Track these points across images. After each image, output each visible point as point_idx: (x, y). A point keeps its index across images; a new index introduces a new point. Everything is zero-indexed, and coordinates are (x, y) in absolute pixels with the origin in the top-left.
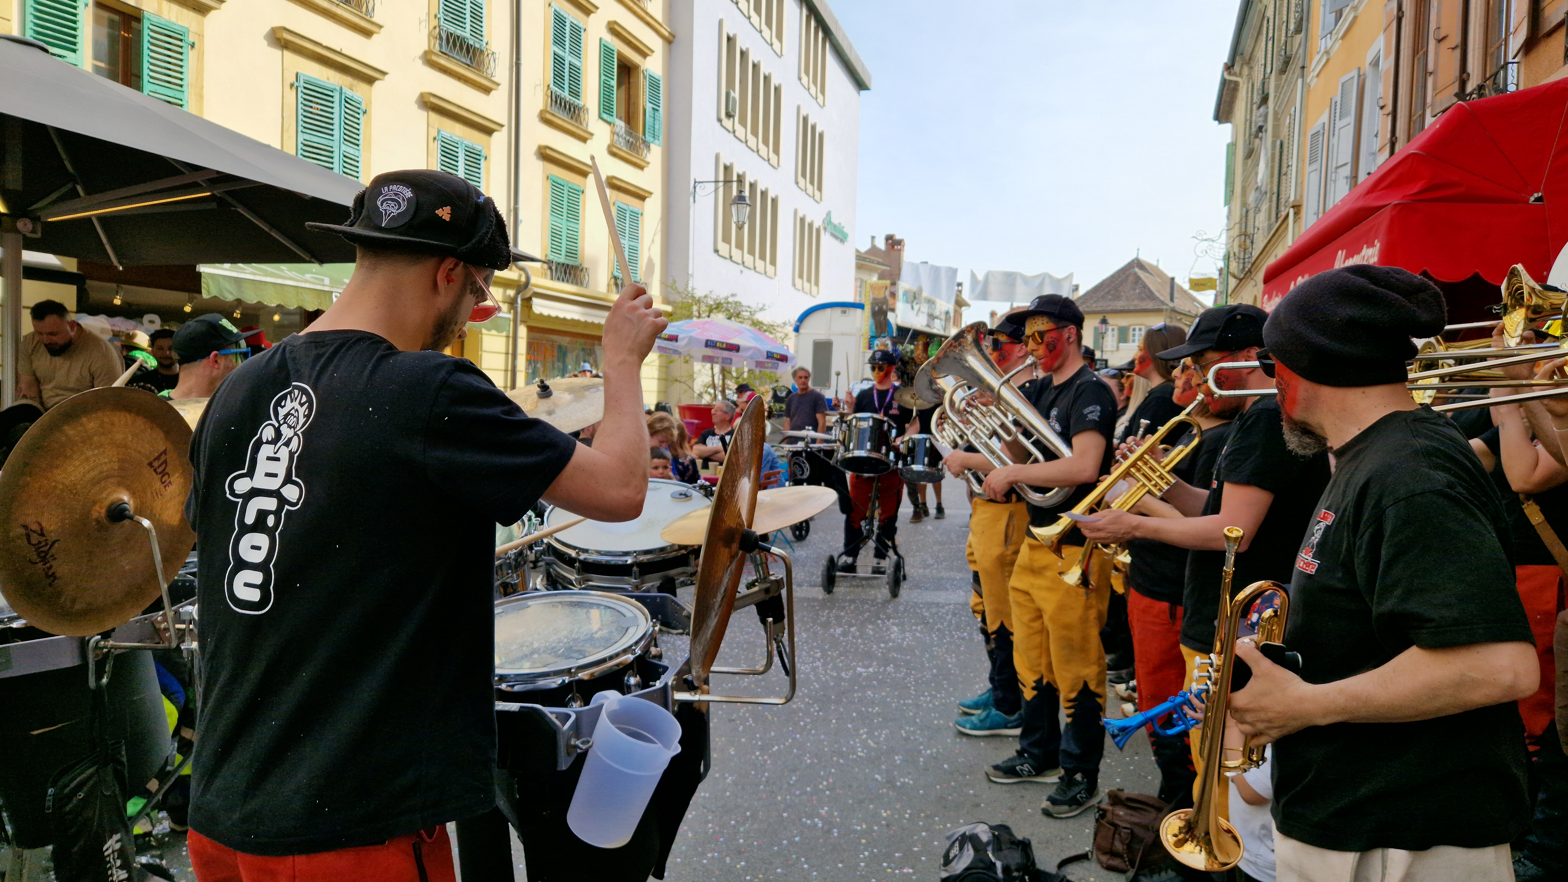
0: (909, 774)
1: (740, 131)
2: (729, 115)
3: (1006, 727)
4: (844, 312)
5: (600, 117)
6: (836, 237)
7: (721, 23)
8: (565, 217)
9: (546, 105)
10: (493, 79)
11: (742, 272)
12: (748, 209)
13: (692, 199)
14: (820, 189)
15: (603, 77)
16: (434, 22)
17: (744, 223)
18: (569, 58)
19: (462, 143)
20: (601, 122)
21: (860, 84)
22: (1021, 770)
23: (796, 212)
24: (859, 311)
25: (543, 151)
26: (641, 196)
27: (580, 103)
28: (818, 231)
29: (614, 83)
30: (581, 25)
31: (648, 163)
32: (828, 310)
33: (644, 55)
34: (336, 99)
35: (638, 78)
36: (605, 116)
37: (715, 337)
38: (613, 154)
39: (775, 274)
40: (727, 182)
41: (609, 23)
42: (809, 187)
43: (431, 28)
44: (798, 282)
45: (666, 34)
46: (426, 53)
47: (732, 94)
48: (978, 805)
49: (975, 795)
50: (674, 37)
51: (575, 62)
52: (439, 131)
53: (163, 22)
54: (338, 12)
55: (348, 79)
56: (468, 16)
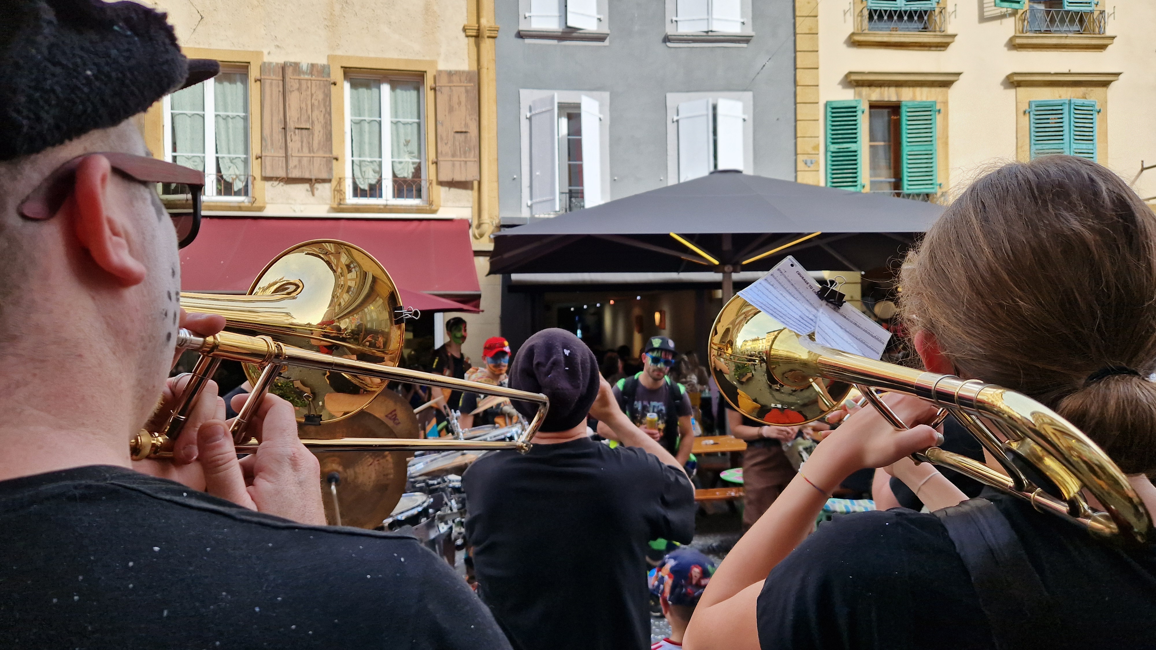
34: (1065, 110)
53: (916, 103)
54: (1068, 41)
55: (1081, 90)
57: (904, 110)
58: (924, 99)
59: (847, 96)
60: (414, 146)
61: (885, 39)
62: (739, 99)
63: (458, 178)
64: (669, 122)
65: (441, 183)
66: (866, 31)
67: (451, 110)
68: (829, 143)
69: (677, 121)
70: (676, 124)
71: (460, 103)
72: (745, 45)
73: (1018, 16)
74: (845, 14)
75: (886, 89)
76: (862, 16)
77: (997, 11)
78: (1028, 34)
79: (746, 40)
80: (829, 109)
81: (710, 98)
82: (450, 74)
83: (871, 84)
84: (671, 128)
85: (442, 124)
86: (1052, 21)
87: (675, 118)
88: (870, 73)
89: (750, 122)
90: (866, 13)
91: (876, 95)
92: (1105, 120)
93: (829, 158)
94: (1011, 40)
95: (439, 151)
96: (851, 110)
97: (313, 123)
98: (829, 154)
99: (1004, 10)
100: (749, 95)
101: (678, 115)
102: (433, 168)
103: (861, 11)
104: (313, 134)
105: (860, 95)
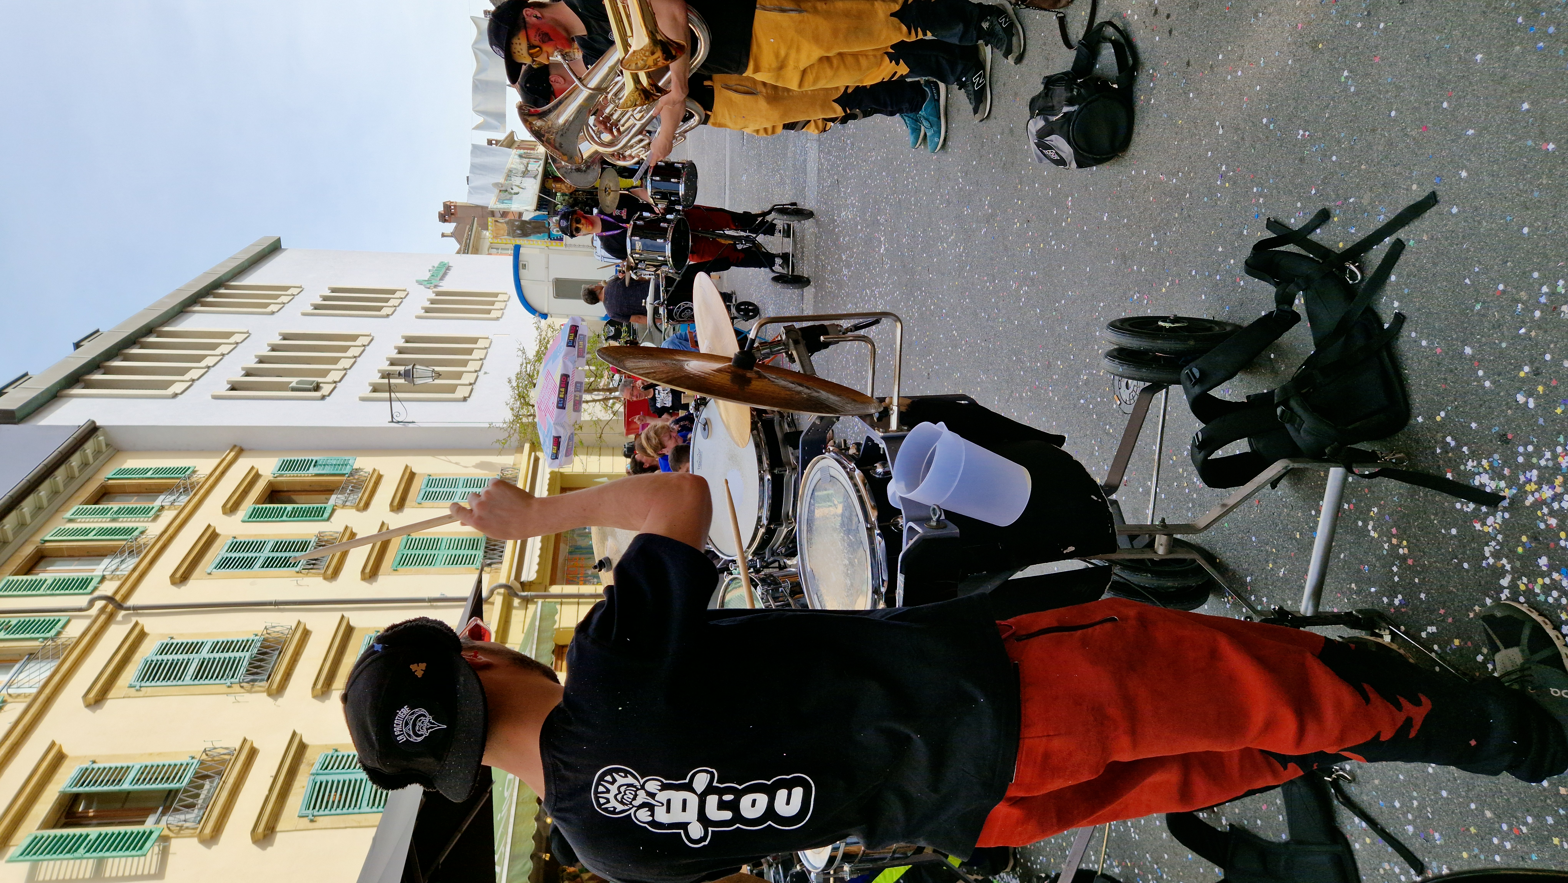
0: (981, 200)
1: (334, 376)
2: (317, 388)
3: (938, 100)
4: (524, 266)
5: (329, 519)
6: (445, 274)
7: (215, 397)
8: (436, 552)
9: (319, 574)
10: (293, 628)
11: (485, 373)
12: (417, 367)
13: (411, 425)
14: (393, 292)
15: (284, 518)
16: (237, 688)
17: (433, 371)
18: (266, 553)
20: (332, 519)
21: (275, 248)
22: (978, 84)
23: (418, 317)
24: (522, 250)
25: (367, 576)
26: (410, 477)
27: (313, 540)
28: (438, 294)
29: (289, 507)
30: (230, 542)
31: (374, 470)
32: (523, 282)
33: (257, 476)
34: (324, 778)
35: (282, 482)
36: (326, 515)
37: (554, 399)
38: (367, 505)
39: (487, 338)
40: (390, 389)
41: (225, 513)
42: (391, 303)
43: (242, 690)
44: (494, 314)
45: (232, 454)
46: (270, 695)
47: (293, 385)
48: (1011, 131)
49: (1002, 134)
50: (235, 446)
51: (269, 546)
55: (302, 765)
56: (227, 655)
73: (171, 834)
78: (203, 823)
86: (194, 800)
94: (202, 842)
99: (155, 846)
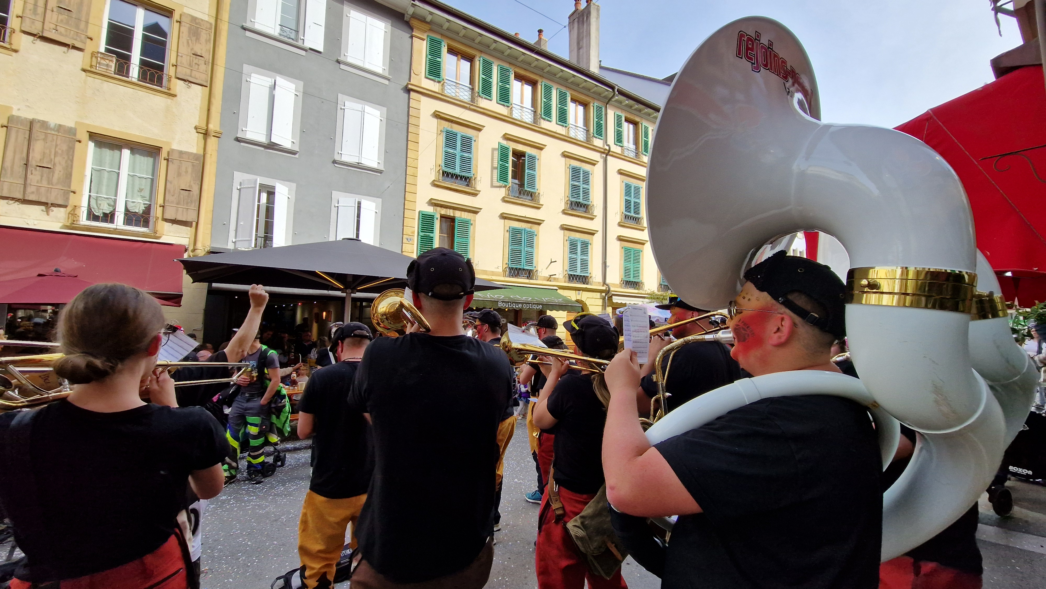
8: (632, 262)
9: (622, 220)
10: (594, 214)
18: (633, 200)
19: (579, 240)
25: (619, 238)
27: (638, 216)
30: (640, 186)
34: (524, 232)
43: (566, 201)
46: (564, 210)
51: (636, 201)
52: (569, 237)
53: (462, 219)
54: (526, 203)
55: (530, 225)
56: (581, 194)
57: (456, 221)
58: (466, 218)
59: (430, 210)
60: (147, 193)
61: (449, 186)
62: (374, 202)
63: (180, 218)
64: (333, 207)
65: (166, 220)
66: (441, 181)
67: (179, 175)
68: (419, 231)
69: (338, 207)
70: (337, 208)
71: (186, 172)
72: (379, 174)
73: (507, 188)
74: (431, 170)
75: (449, 210)
76: (439, 173)
77: (498, 184)
78: (510, 197)
79: (380, 172)
80: (421, 215)
81: (358, 198)
82: (181, 153)
83: (442, 206)
84: (334, 210)
85: (171, 183)
86: (520, 193)
87: (336, 205)
88: (441, 201)
89: (379, 214)
90: (441, 172)
91: (444, 211)
92: (538, 239)
93: (419, 239)
94: (504, 198)
95: (167, 199)
96: (431, 217)
97: (54, 164)
98: (420, 237)
99: (501, 184)
100: (380, 200)
101: (338, 204)
102: (160, 210)
103: (439, 170)
104: (54, 172)
105: (436, 210)
